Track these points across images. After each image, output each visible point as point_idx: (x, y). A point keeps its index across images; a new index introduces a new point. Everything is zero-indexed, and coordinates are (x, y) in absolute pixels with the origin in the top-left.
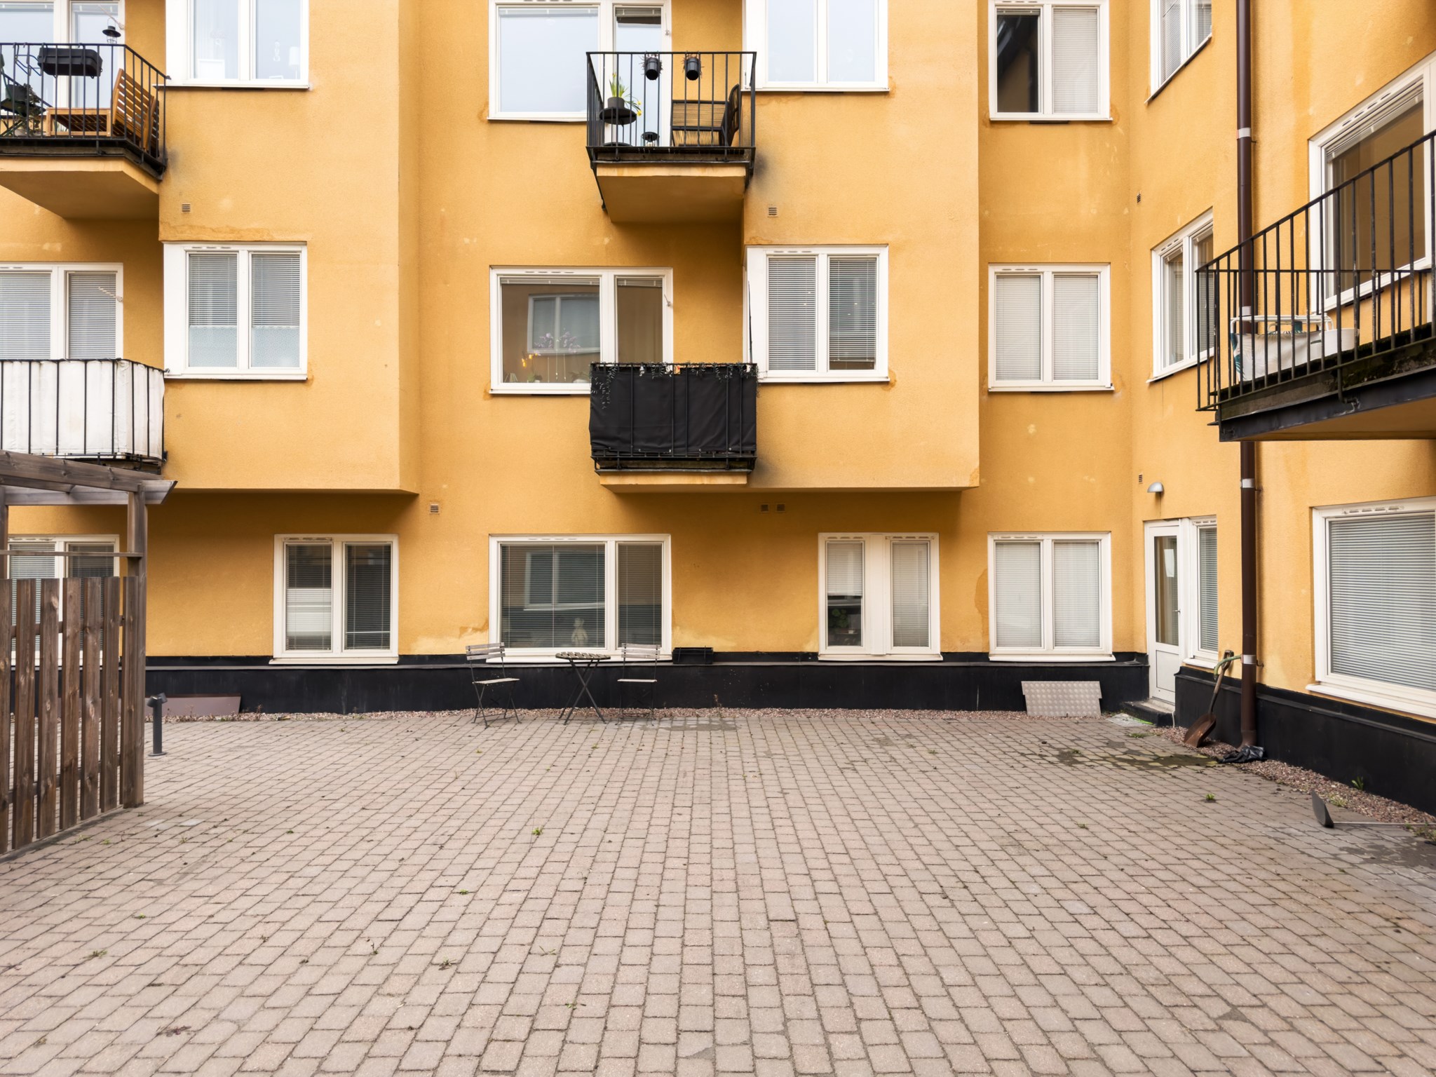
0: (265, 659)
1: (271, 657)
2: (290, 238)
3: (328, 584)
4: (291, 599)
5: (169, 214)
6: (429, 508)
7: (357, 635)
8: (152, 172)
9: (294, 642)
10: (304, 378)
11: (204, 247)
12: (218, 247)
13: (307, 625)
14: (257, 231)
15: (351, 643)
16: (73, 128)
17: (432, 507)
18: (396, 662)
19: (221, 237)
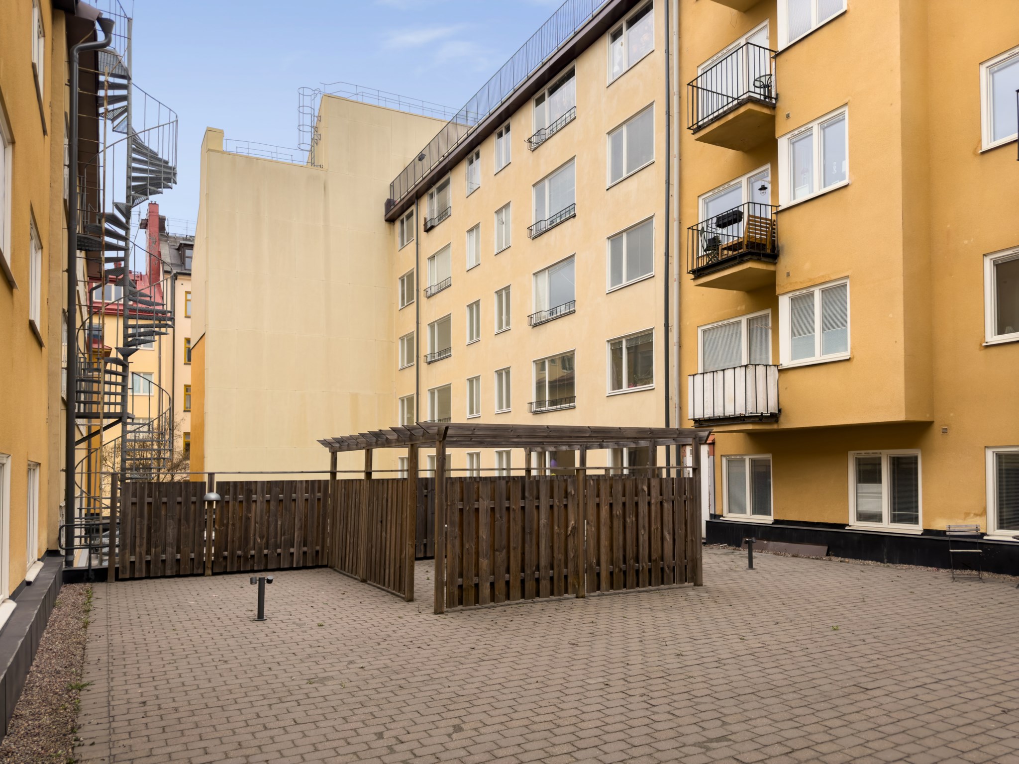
0: (843, 526)
1: (848, 525)
2: (840, 276)
3: (880, 482)
4: (859, 491)
5: (781, 279)
6: (941, 430)
7: (898, 515)
8: (771, 260)
9: (862, 517)
10: (848, 358)
11: (797, 293)
12: (804, 291)
13: (868, 506)
14: (823, 276)
15: (895, 519)
16: (735, 250)
17: (943, 429)
18: (920, 533)
19: (805, 285)
